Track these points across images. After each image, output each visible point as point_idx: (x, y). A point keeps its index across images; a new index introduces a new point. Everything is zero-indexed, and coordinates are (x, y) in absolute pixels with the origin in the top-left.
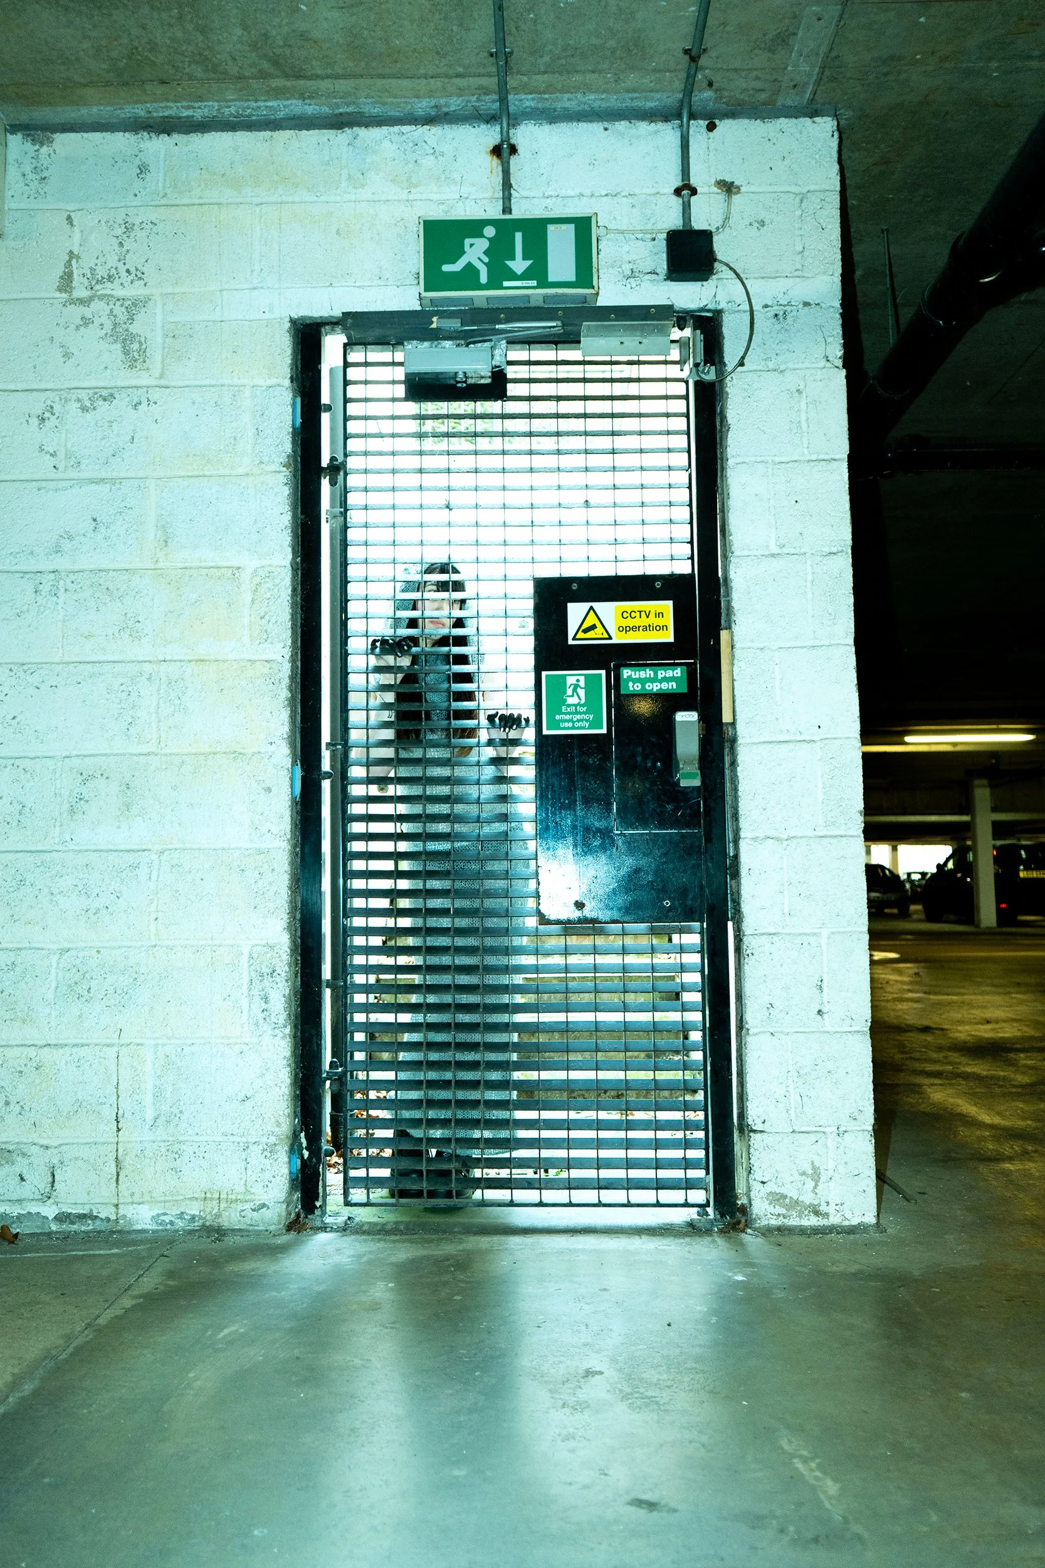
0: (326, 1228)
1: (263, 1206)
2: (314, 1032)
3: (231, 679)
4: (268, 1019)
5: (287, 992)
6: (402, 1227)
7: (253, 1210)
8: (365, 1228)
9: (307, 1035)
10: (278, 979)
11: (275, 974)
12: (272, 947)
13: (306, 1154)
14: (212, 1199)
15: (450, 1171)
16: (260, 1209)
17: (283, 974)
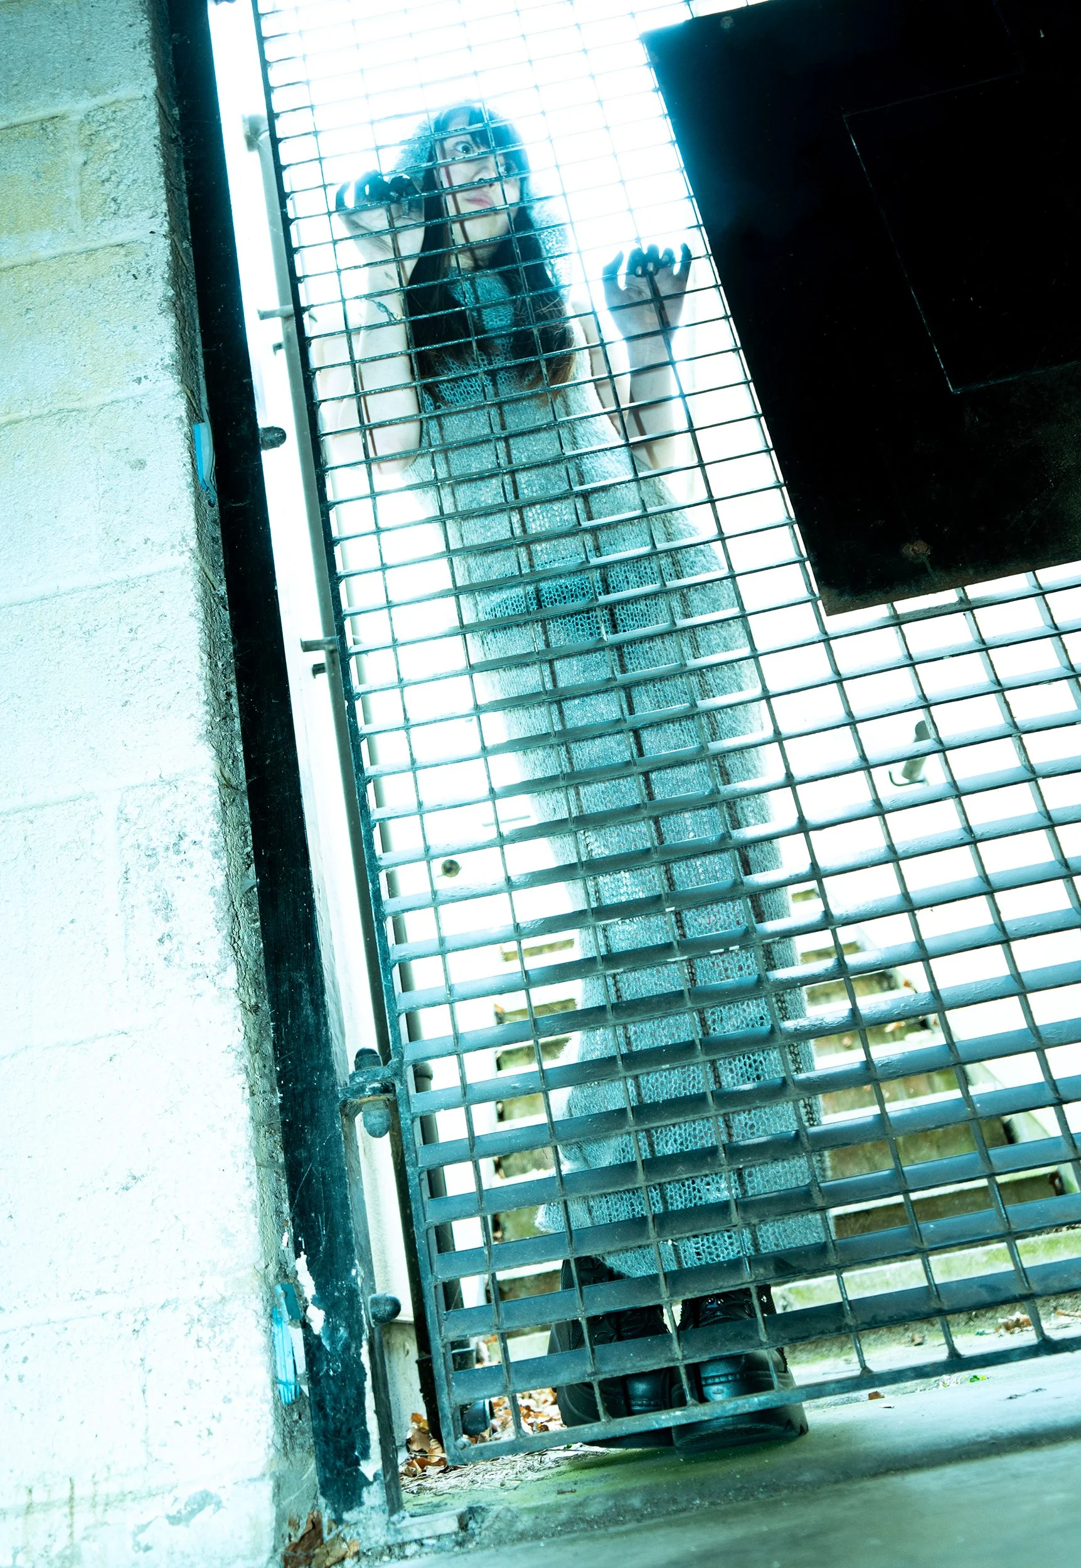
0: (402, 1545)
1: (204, 1501)
2: (300, 977)
3: (46, 291)
4: (176, 959)
5: (220, 879)
6: (636, 1502)
7: (174, 1520)
8: (525, 1523)
9: (285, 987)
10: (193, 854)
11: (185, 844)
12: (173, 784)
13: (317, 1318)
14: (48, 1506)
15: (746, 1292)
16: (193, 1513)
17: (207, 841)
